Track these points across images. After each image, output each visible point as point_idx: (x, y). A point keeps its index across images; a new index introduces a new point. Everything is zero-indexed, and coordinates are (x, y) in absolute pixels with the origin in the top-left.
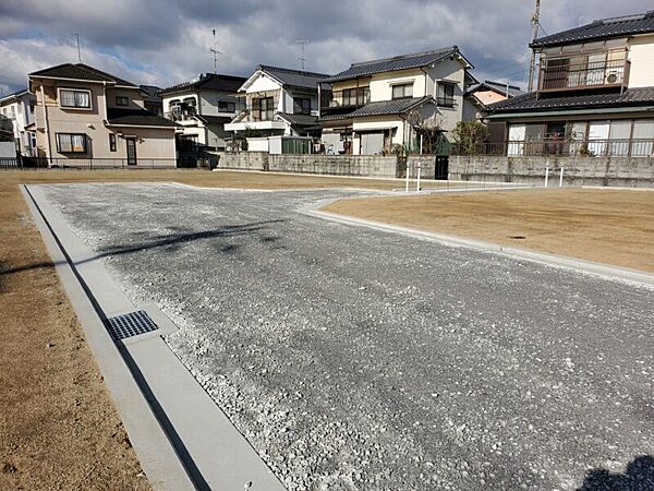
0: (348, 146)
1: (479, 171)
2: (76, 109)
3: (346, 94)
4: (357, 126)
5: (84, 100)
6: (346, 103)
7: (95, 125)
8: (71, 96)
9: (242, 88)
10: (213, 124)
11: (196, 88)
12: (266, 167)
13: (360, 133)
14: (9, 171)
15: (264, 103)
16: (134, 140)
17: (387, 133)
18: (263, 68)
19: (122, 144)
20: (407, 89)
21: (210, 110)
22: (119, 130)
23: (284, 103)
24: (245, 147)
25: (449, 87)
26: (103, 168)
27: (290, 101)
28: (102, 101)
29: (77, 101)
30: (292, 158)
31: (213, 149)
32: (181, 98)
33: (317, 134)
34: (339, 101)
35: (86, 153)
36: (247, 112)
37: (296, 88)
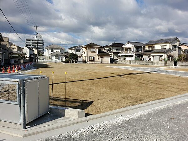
0: (150, 59)
1: (185, 65)
2: (93, 52)
3: (149, 47)
4: (152, 55)
5: (94, 50)
6: (149, 49)
7: (96, 55)
8: (92, 49)
9: (123, 46)
10: (116, 54)
11: (112, 46)
12: (130, 63)
13: (153, 56)
14: (81, 64)
15: (128, 49)
16: (102, 58)
17: (161, 56)
18: (129, 42)
19: (100, 59)
20: (165, 47)
21: (114, 51)
22: (100, 56)
23: (134, 49)
24: (125, 59)
25: (175, 46)
26: (97, 63)
27: (135, 49)
28: (97, 50)
29: (93, 50)
30: (137, 61)
31: (115, 59)
32: (108, 48)
33: (142, 56)
34: (147, 49)
35: (93, 61)
36: (124, 51)
37: (137, 46)
